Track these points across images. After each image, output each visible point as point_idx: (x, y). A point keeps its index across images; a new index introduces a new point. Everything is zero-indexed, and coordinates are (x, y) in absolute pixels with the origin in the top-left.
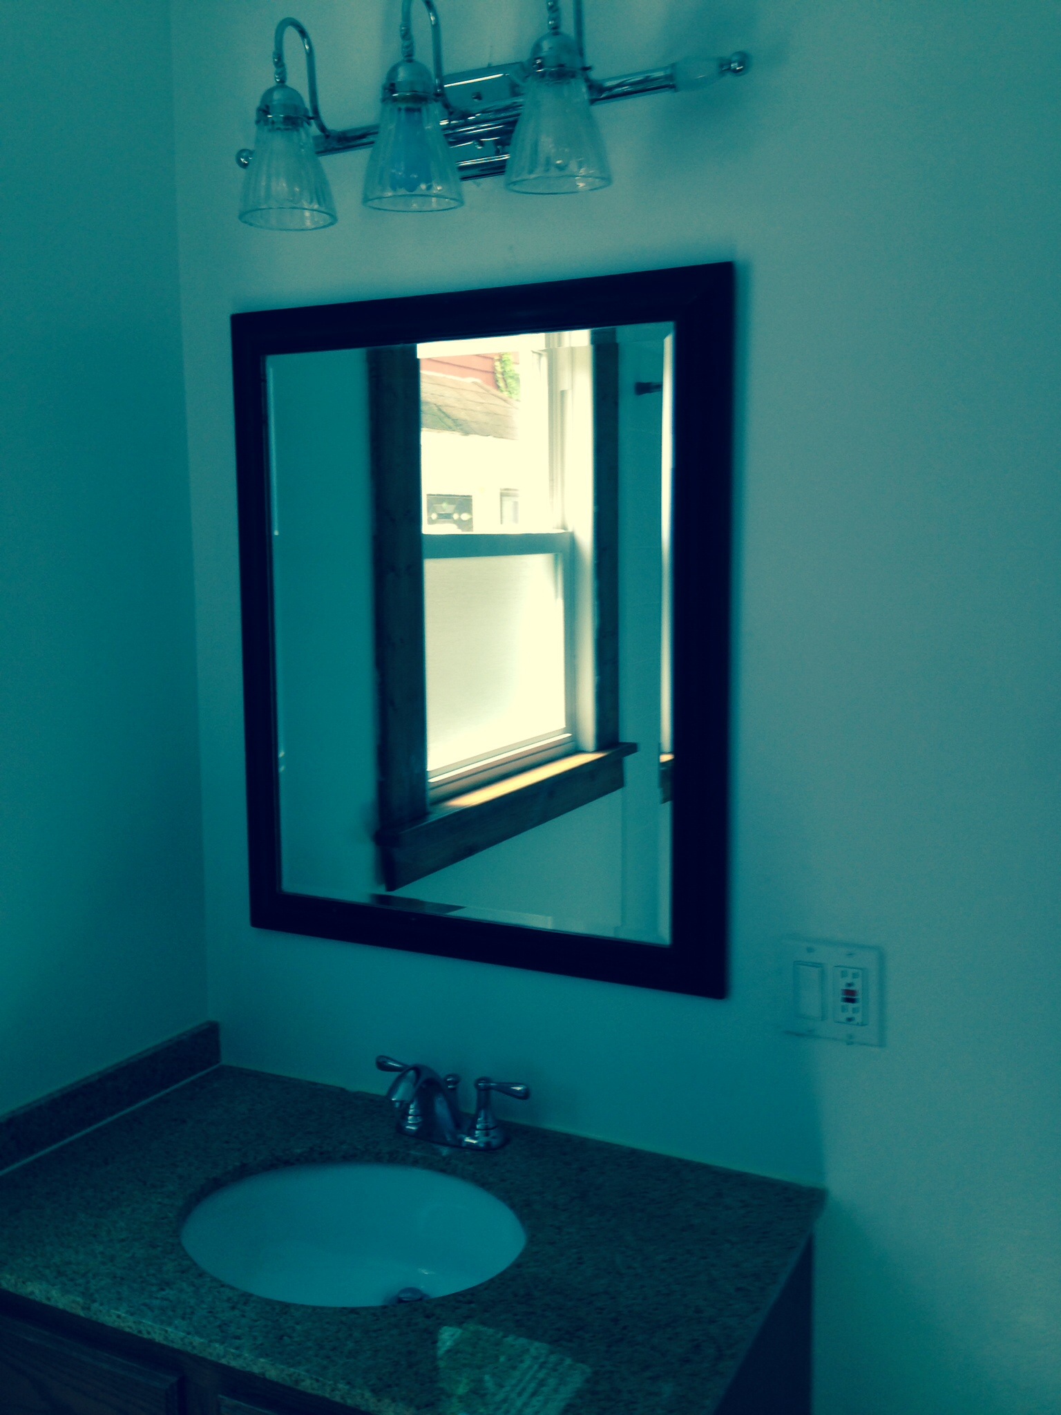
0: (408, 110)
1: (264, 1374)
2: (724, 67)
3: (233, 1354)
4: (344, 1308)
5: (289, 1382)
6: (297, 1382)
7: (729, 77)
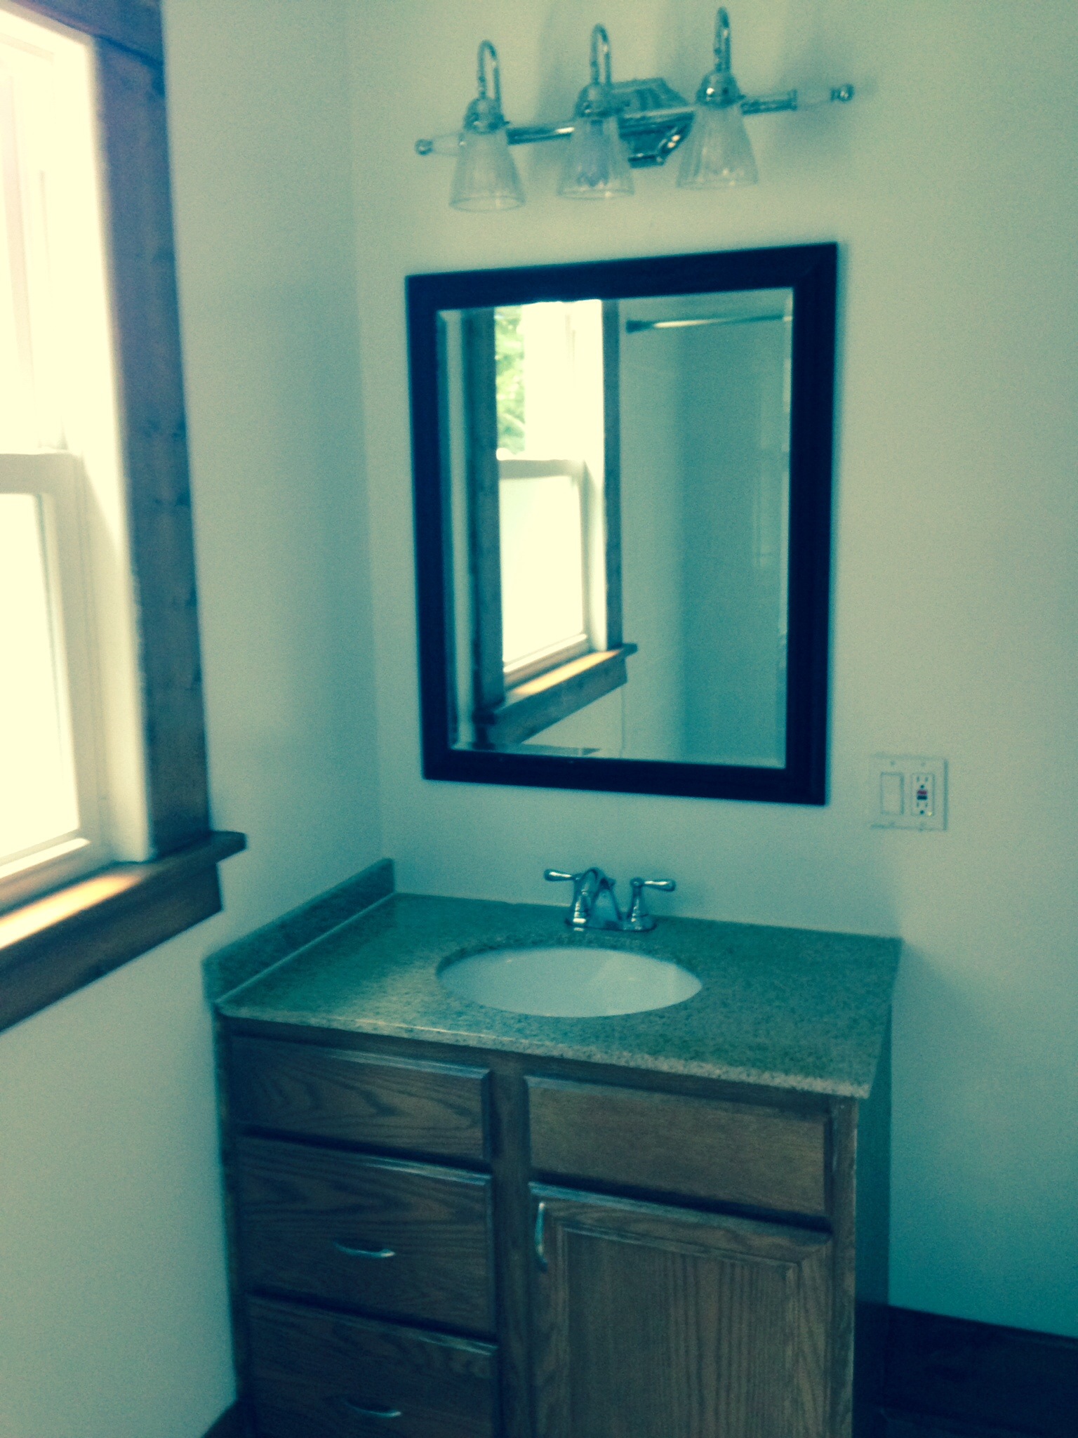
0: (594, 123)
1: (562, 1055)
2: (835, 95)
3: (537, 1045)
4: (600, 1017)
5: (583, 1058)
6: (589, 1056)
7: (836, 102)
